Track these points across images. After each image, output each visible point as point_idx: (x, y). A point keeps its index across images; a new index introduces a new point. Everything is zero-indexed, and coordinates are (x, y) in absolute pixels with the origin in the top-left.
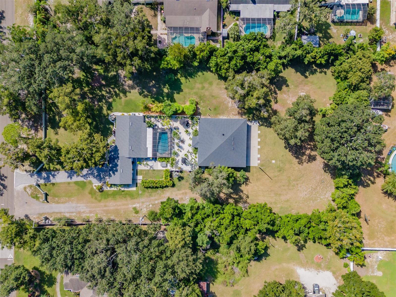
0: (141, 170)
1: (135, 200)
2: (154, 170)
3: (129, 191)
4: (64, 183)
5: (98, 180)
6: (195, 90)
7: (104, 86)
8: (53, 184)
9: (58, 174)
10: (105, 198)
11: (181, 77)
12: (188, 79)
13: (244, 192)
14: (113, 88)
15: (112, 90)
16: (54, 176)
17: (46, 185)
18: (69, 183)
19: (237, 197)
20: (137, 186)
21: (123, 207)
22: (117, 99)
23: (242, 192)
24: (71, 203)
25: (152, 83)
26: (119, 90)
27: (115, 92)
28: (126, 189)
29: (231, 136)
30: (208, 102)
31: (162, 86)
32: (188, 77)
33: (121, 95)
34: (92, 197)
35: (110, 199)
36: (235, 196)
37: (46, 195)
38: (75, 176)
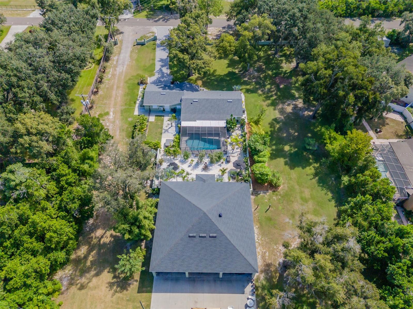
0: (163, 121)
1: (119, 114)
2: (161, 134)
3: (134, 108)
4: (155, 57)
5: (154, 81)
6: (297, 187)
7: (278, 87)
8: (155, 49)
9: (166, 52)
10: (129, 87)
11: (314, 167)
12: (314, 178)
14: (276, 94)
15: (274, 93)
16: (164, 49)
17: (154, 45)
18: (154, 59)
19: (88, 263)
21: (112, 103)
22: (262, 97)
23: (97, 275)
24: (130, 60)
25: (294, 132)
26: (275, 99)
27: (272, 96)
28: (137, 105)
30: (280, 208)
31: (292, 144)
32: (317, 178)
33: (269, 102)
34: (132, 76)
35: (127, 91)
36: (91, 258)
37: (143, 44)
38: (162, 64)
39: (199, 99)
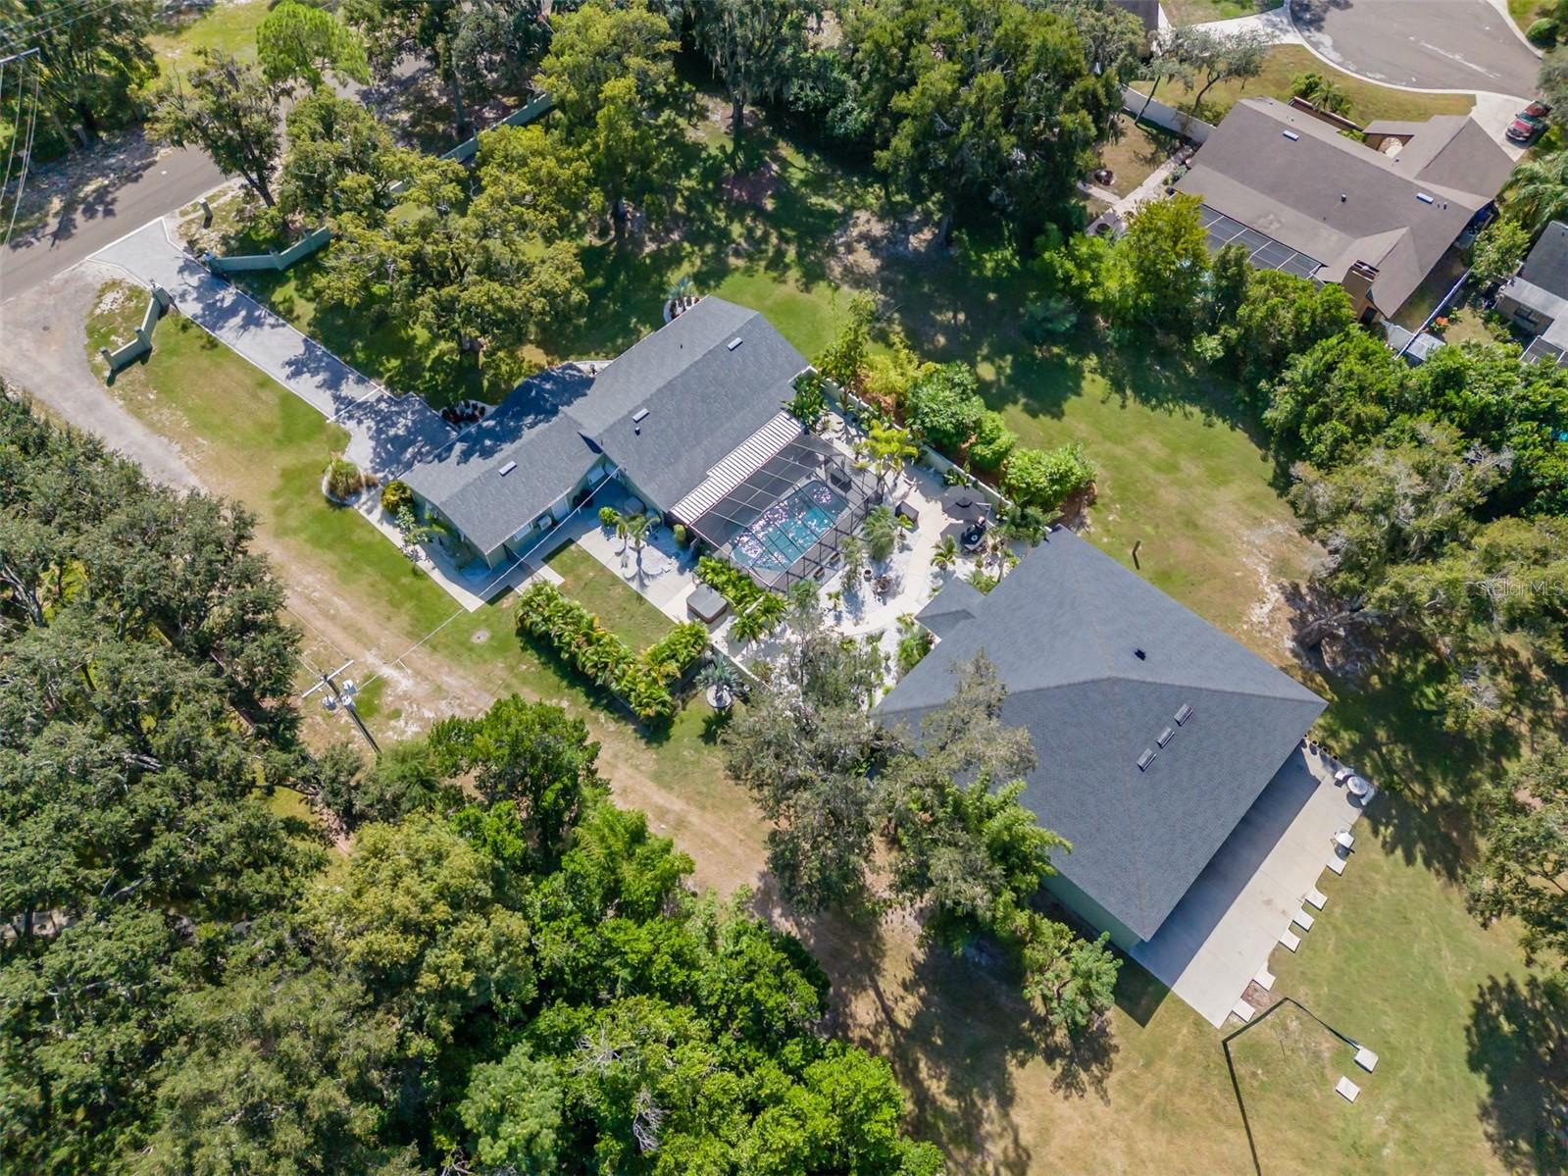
0: (586, 557)
1: (417, 653)
2: (640, 598)
3: (442, 594)
4: (254, 369)
5: (377, 454)
6: (1119, 450)
7: (761, 213)
8: (213, 344)
9: (273, 326)
10: (316, 541)
11: (1093, 371)
12: (1124, 398)
13: (1017, 1115)
14: (782, 238)
15: (774, 240)
16: (250, 322)
17: (185, 328)
18: (266, 383)
19: (951, 1104)
20: (492, 602)
21: (339, 636)
22: (763, 277)
23: (1006, 1100)
24: (178, 447)
25: (950, 315)
26: (800, 256)
27: (780, 254)
28: (436, 576)
29: (1180, 693)
30: (1149, 529)
31: (985, 351)
32: (1129, 392)
33: (794, 274)
34: (275, 495)
35: (330, 557)
36: (936, 1087)
37: (142, 355)
38: (320, 378)
39: (646, 403)
